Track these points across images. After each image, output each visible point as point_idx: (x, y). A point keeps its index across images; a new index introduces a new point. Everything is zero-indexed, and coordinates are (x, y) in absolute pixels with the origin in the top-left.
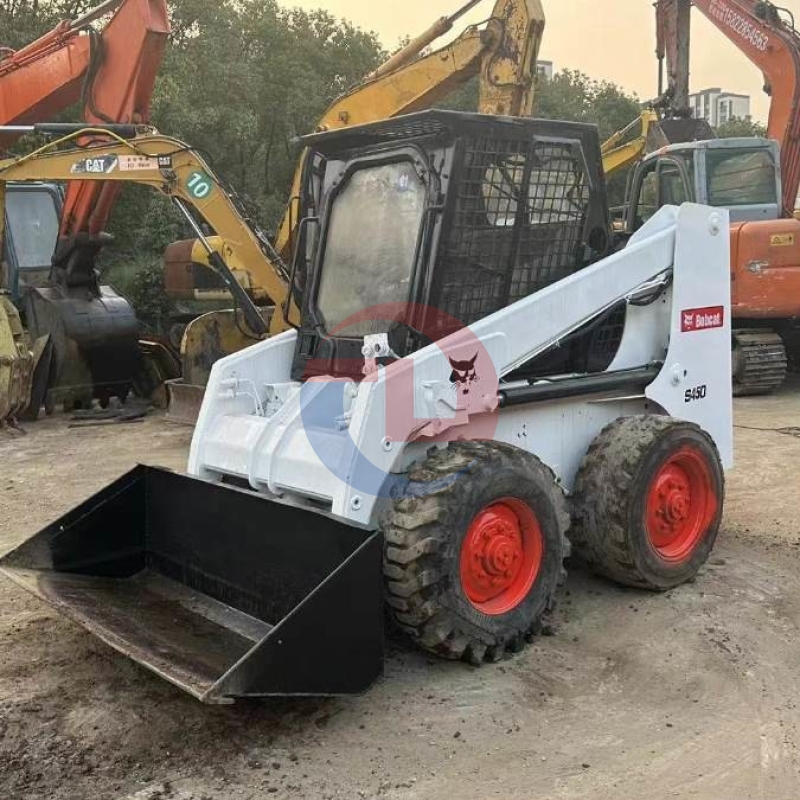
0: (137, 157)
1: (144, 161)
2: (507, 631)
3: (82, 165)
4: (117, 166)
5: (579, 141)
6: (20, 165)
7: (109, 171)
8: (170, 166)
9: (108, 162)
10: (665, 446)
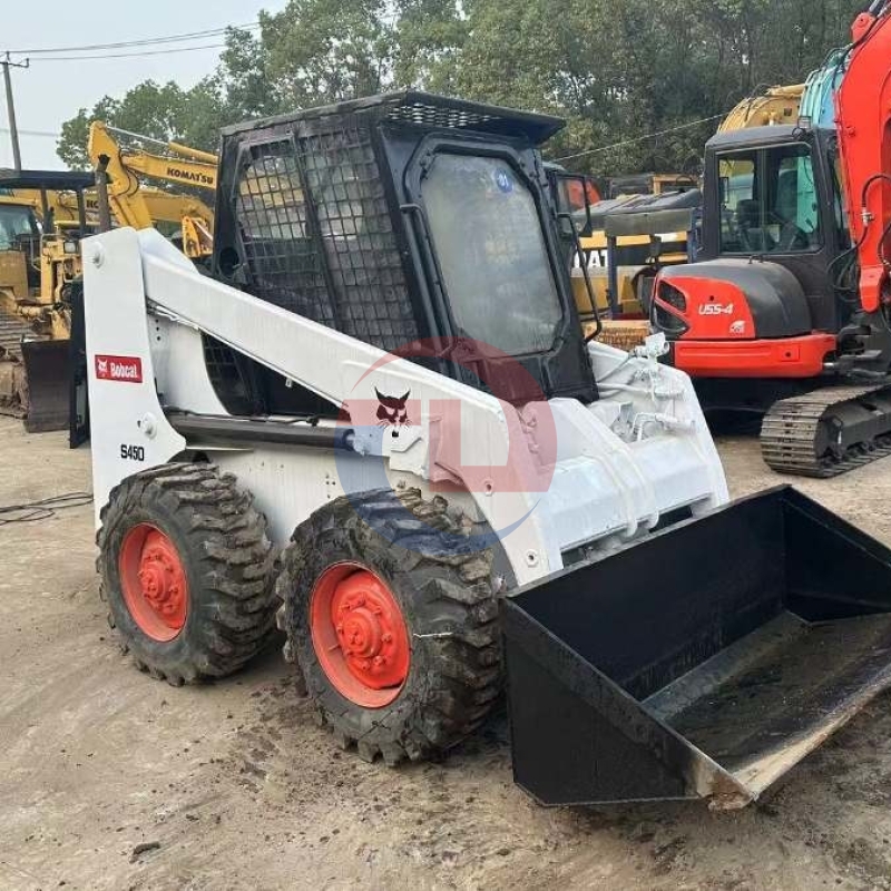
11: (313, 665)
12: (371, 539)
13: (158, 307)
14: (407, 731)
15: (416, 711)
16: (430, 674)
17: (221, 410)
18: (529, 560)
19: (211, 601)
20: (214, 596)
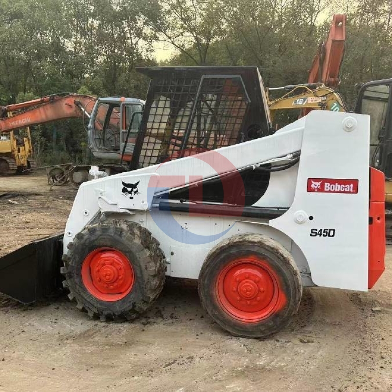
0: (315, 97)
1: (317, 99)
2: (106, 310)
3: (296, 102)
4: (307, 102)
5: (239, 76)
6: (277, 103)
7: (304, 104)
8: (326, 100)
9: (305, 99)
10: (233, 251)
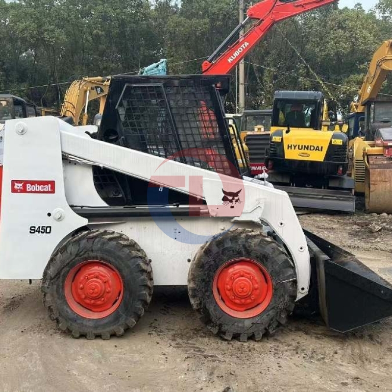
11: (215, 306)
12: (255, 246)
13: (70, 156)
14: (272, 322)
15: (277, 313)
16: (286, 296)
17: (104, 204)
18: (300, 249)
19: (141, 291)
20: (143, 288)
